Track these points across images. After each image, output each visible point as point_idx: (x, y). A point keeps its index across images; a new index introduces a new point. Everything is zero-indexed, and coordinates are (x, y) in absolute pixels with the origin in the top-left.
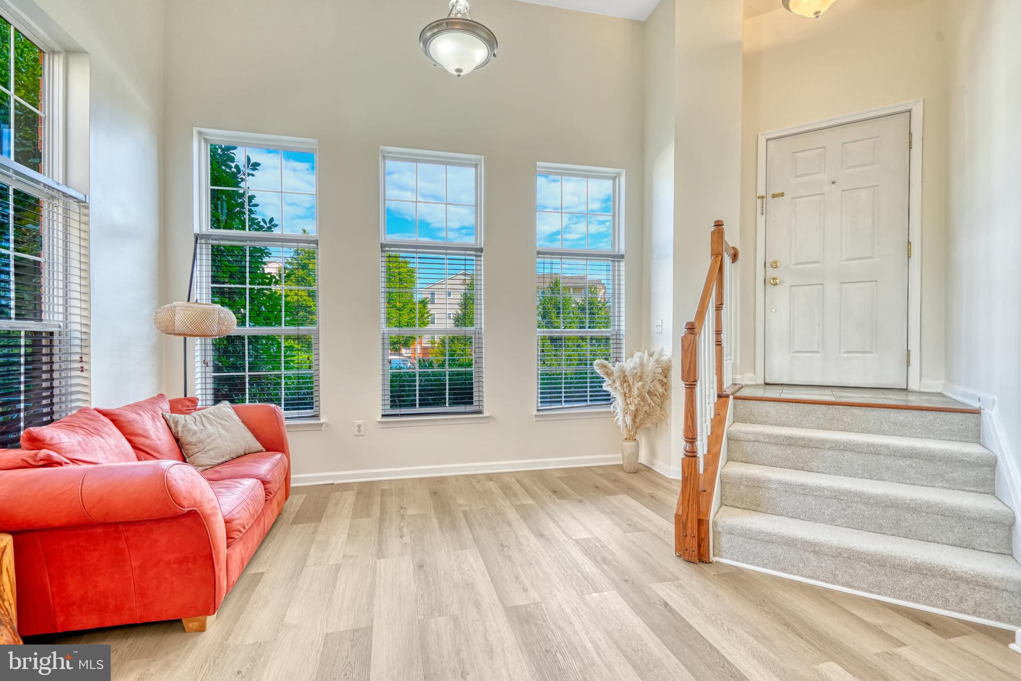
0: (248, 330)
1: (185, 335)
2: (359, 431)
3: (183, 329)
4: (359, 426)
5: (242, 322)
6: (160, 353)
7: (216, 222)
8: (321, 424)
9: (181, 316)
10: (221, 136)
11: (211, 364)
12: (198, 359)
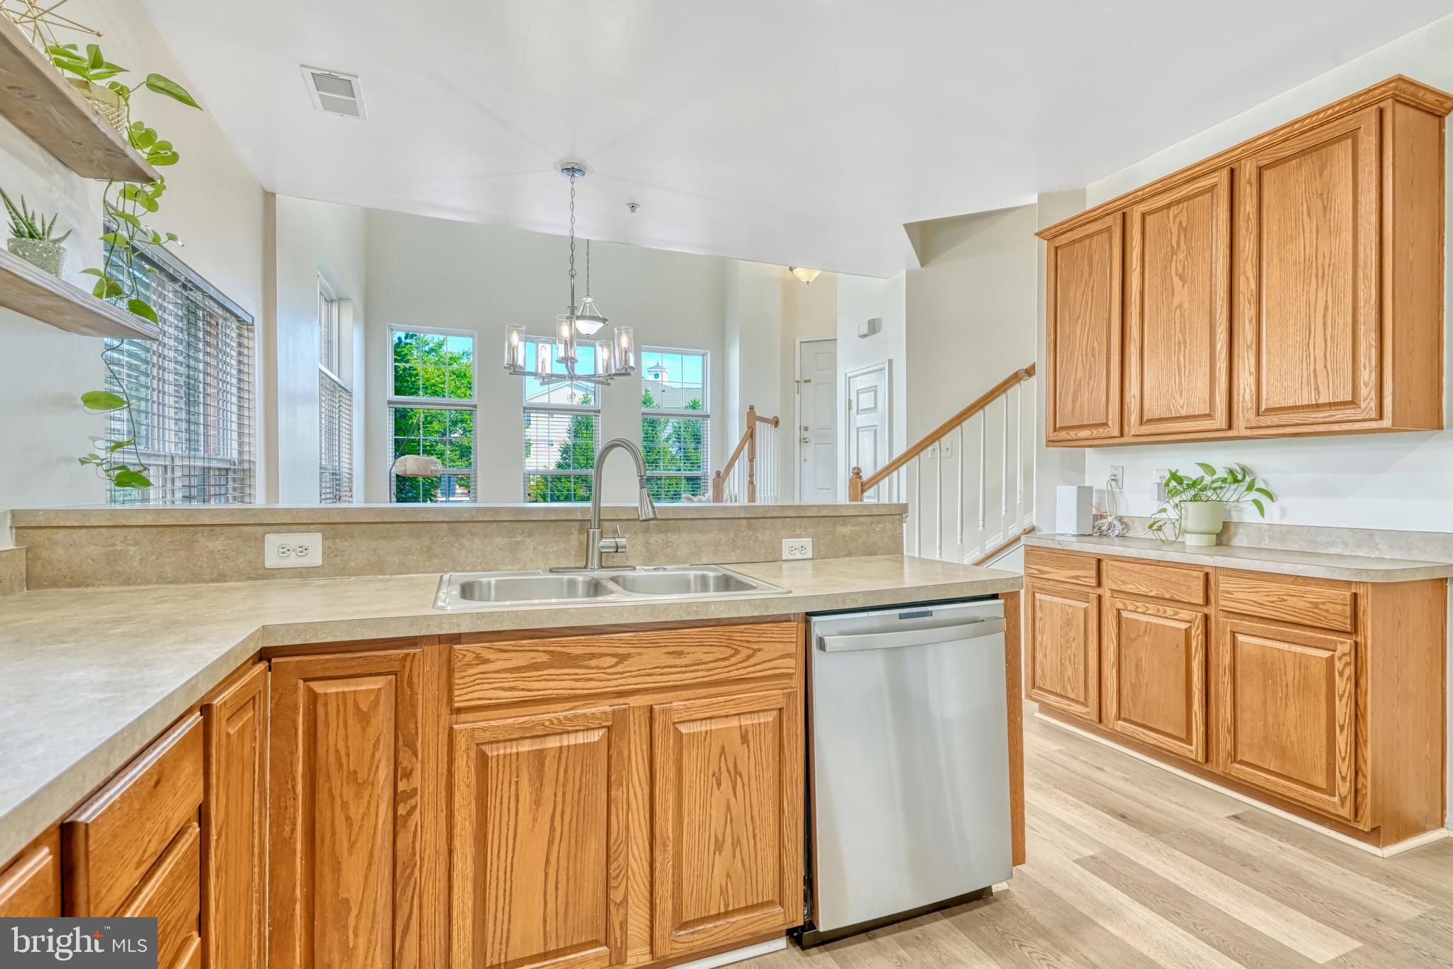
3: (411, 472)
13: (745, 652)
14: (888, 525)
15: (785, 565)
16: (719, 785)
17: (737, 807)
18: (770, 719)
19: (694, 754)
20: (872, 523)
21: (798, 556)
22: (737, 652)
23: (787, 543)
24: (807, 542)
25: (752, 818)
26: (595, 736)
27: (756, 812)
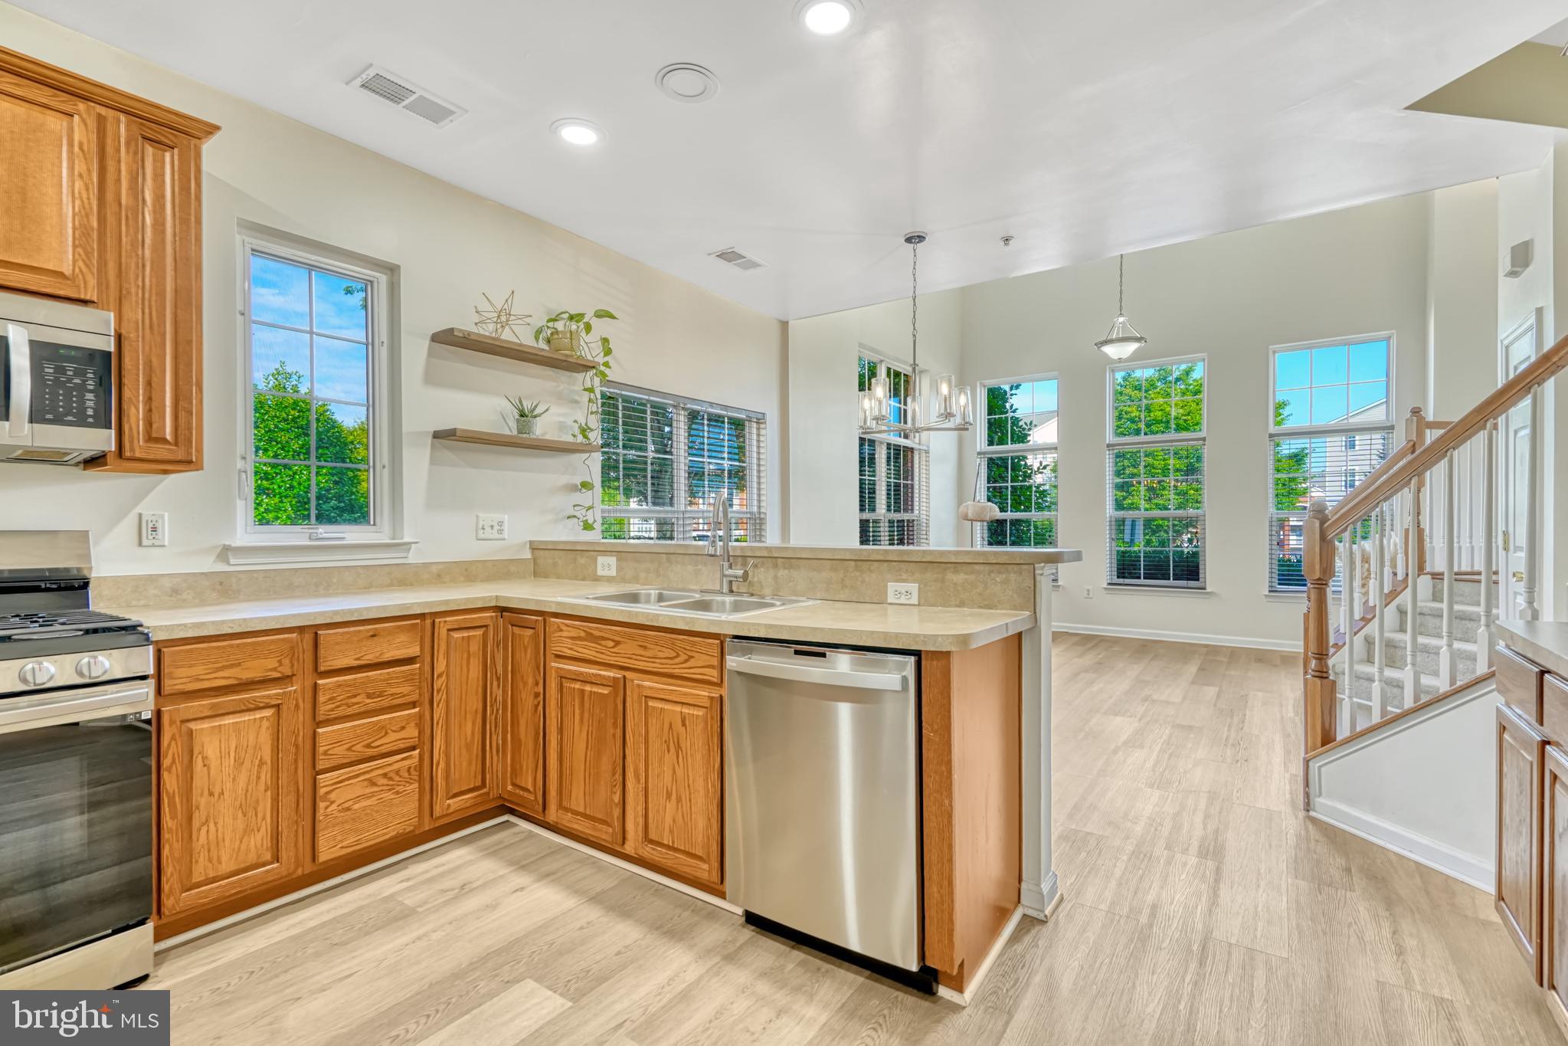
0: (1009, 515)
1: (972, 520)
2: (1088, 594)
3: (972, 518)
4: (1088, 591)
5: (1002, 510)
6: (959, 529)
7: (991, 443)
8: (1059, 586)
9: (970, 507)
10: (992, 383)
11: (986, 539)
12: (979, 535)
13: (683, 657)
14: (1013, 576)
15: (891, 609)
16: (669, 751)
17: (680, 772)
18: (701, 713)
19: (654, 722)
20: (992, 572)
21: (903, 600)
22: (678, 656)
23: (892, 587)
24: (914, 587)
25: (689, 786)
26: (605, 691)
27: (691, 782)
